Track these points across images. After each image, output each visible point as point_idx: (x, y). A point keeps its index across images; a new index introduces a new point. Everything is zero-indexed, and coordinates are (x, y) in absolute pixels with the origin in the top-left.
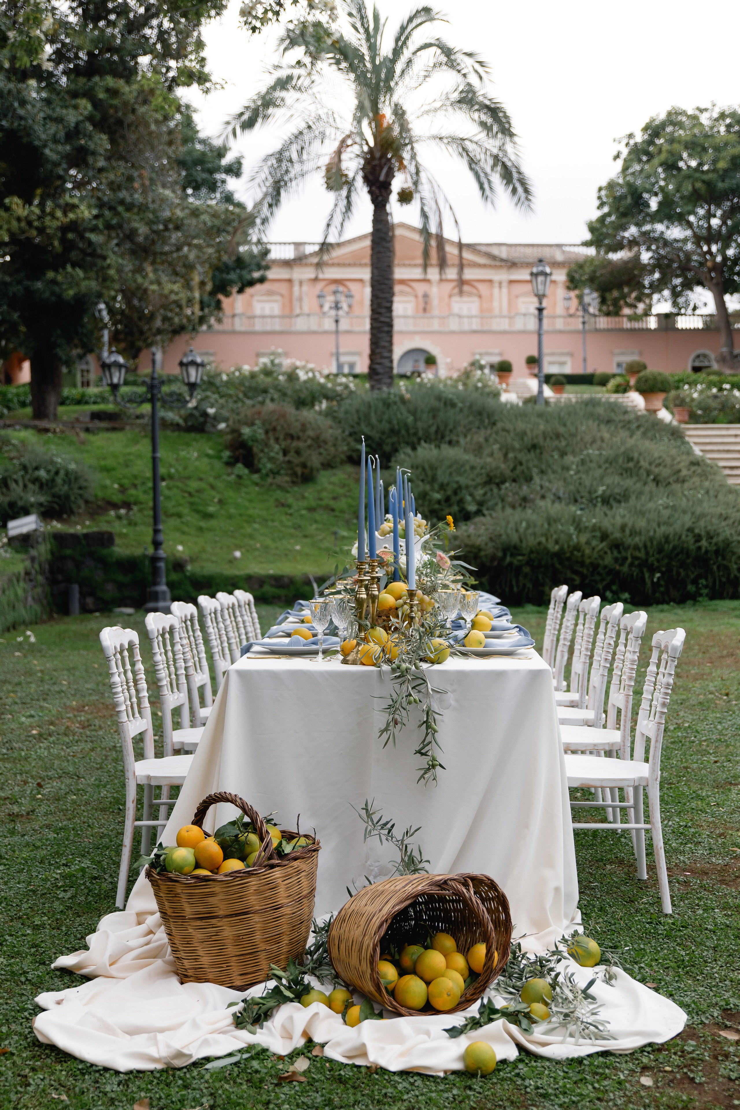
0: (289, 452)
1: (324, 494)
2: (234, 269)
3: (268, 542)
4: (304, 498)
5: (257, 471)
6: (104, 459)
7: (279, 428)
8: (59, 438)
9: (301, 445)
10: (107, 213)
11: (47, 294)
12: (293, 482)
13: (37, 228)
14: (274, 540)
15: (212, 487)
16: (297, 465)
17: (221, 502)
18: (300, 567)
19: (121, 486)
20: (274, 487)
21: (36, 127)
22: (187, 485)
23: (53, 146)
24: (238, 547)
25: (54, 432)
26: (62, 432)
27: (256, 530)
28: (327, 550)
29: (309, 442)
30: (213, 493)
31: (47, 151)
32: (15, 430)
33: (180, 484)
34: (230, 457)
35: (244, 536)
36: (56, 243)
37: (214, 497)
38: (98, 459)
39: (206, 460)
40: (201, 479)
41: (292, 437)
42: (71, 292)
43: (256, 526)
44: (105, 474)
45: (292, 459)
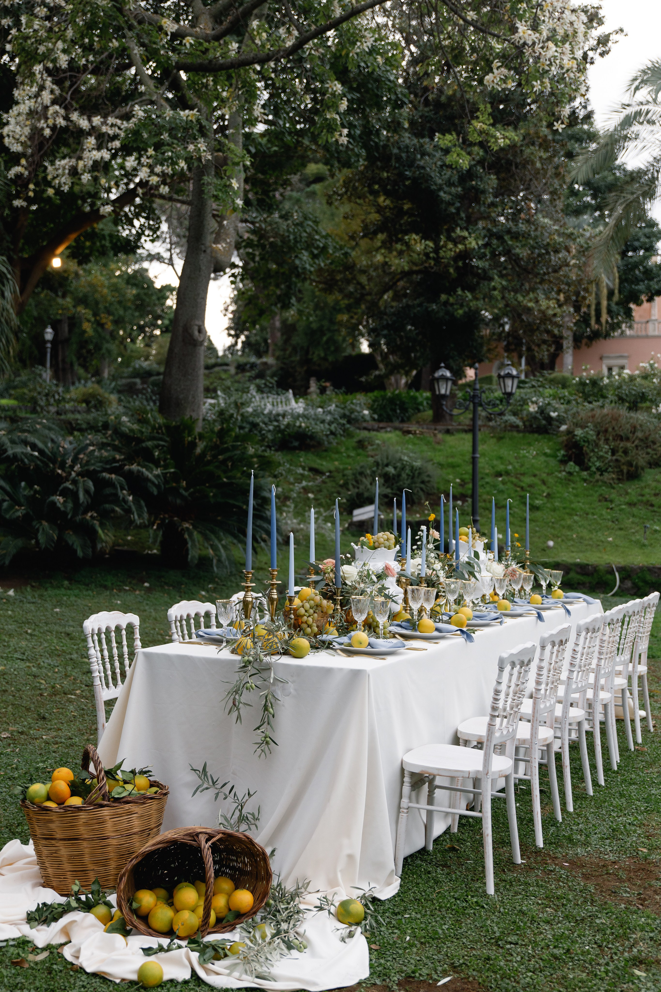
0: (618, 451)
1: (647, 491)
2: (643, 281)
3: (585, 533)
4: (627, 493)
5: (587, 469)
6: (453, 457)
7: (610, 429)
8: (418, 438)
9: (629, 445)
10: (495, 242)
11: (441, 314)
12: (619, 479)
13: (434, 259)
14: (590, 531)
15: (544, 482)
16: (623, 464)
17: (549, 495)
18: (606, 557)
19: (462, 480)
20: (600, 483)
21: (433, 175)
22: (520, 481)
23: (446, 189)
24: (554, 537)
25: (415, 434)
26: (422, 433)
27: (576, 522)
28: (637, 542)
29: (637, 442)
30: (544, 488)
31: (442, 194)
32: (386, 432)
33: (514, 480)
34: (564, 456)
35: (564, 527)
36: (451, 270)
37: (543, 492)
38: (447, 457)
39: (543, 458)
40: (535, 476)
41: (621, 439)
42: (461, 312)
43: (576, 518)
44: (450, 470)
45: (619, 458)
